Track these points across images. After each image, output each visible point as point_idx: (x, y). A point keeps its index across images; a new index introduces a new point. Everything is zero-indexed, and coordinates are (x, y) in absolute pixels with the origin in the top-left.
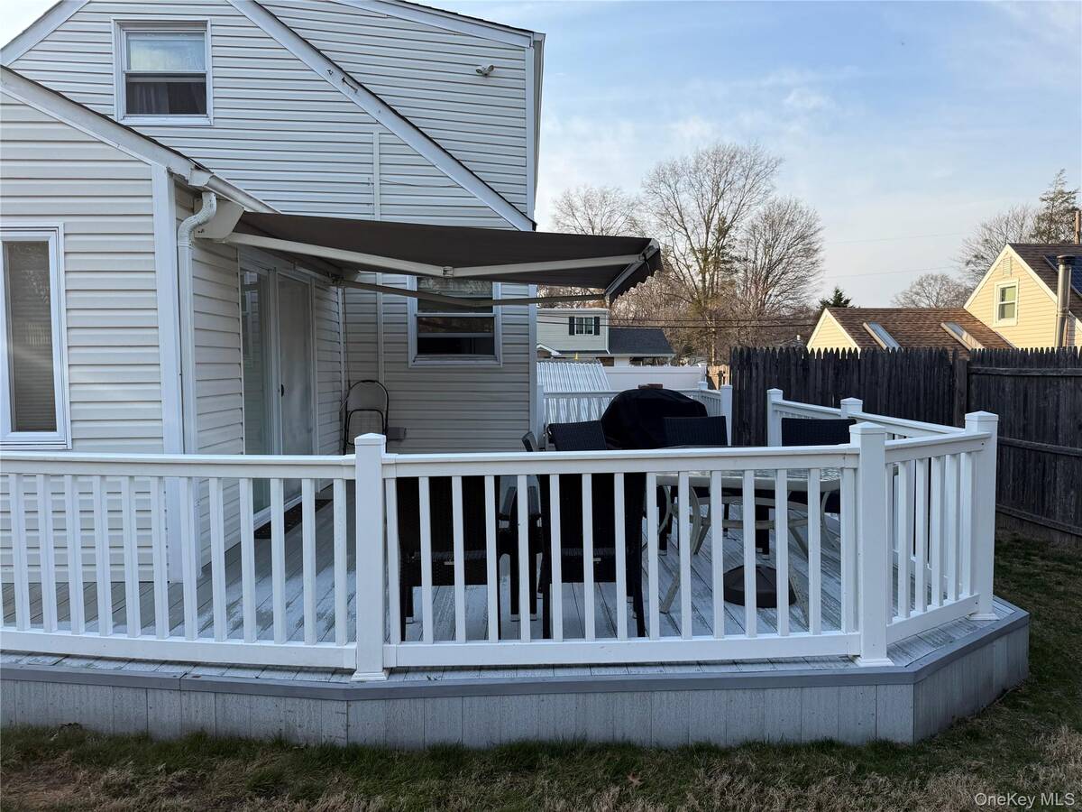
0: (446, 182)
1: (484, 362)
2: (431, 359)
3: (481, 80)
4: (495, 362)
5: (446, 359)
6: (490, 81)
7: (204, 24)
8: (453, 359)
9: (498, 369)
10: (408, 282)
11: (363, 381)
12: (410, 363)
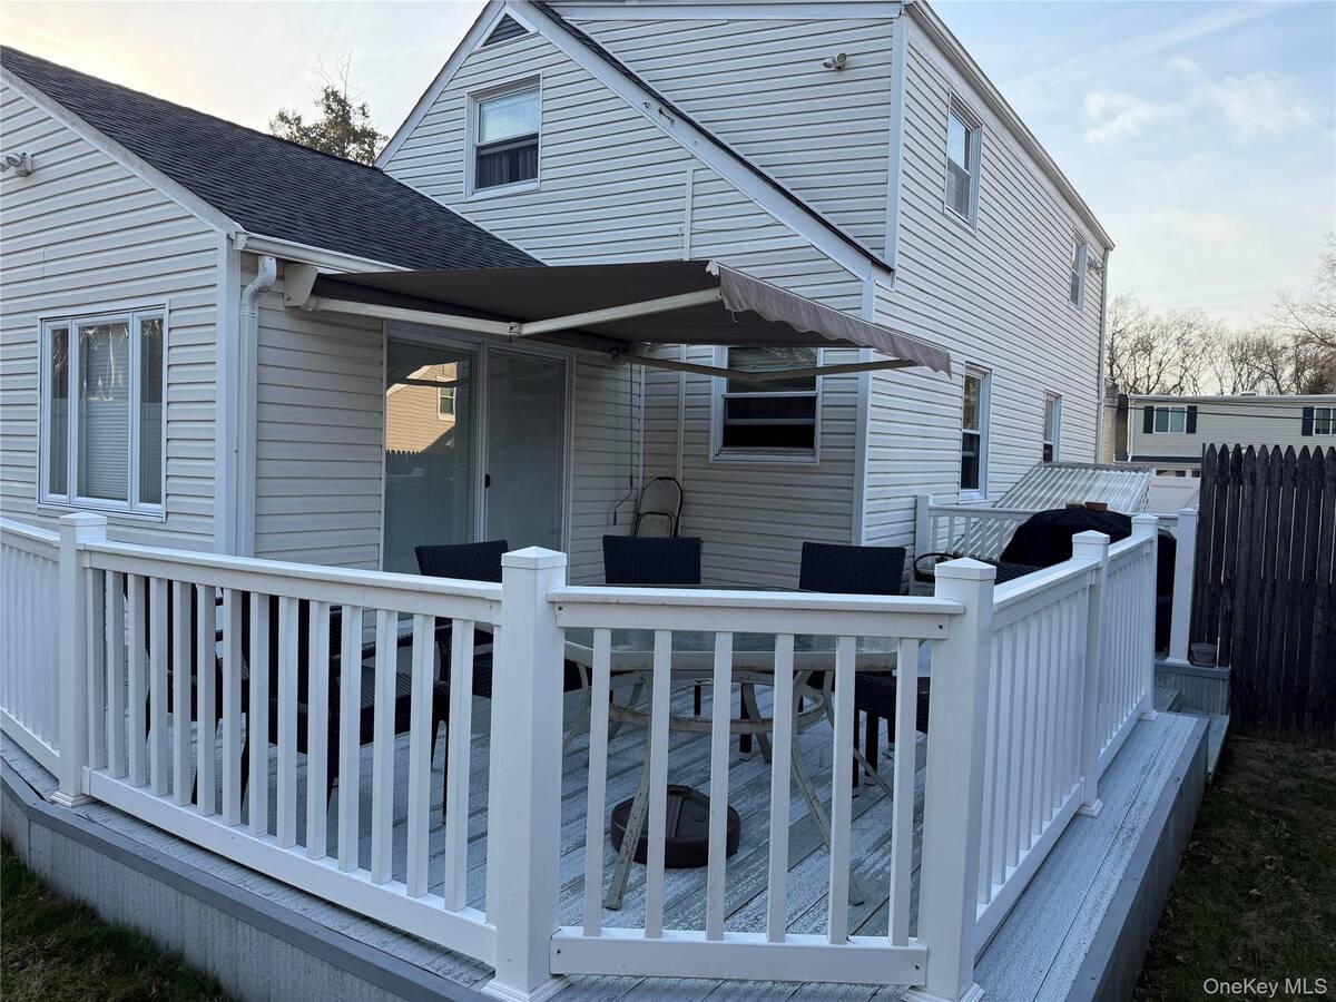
0: (764, 220)
1: (797, 458)
2: (738, 453)
3: (835, 77)
4: (811, 459)
5: (754, 453)
6: (846, 75)
7: (536, 79)
8: (762, 452)
9: (813, 468)
10: (713, 354)
11: (660, 479)
12: (711, 457)
